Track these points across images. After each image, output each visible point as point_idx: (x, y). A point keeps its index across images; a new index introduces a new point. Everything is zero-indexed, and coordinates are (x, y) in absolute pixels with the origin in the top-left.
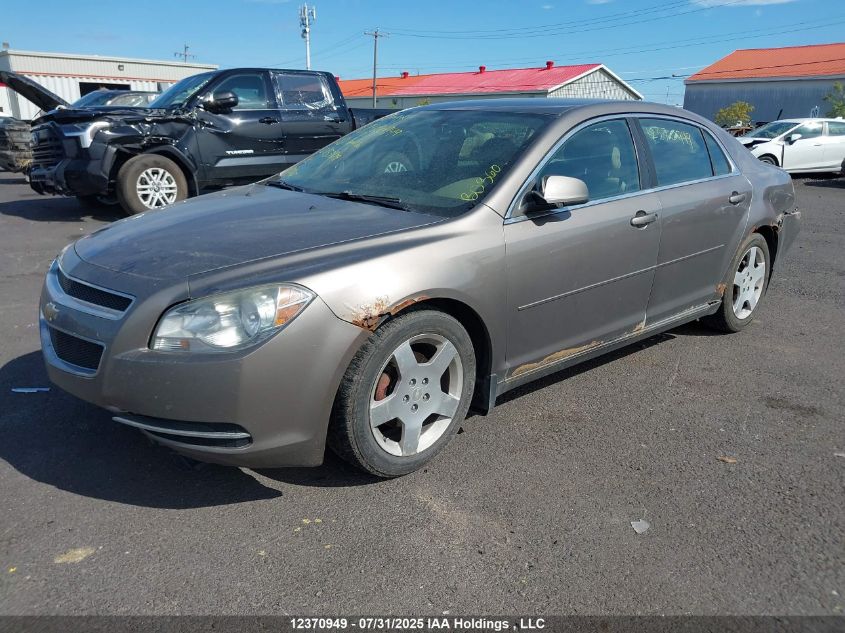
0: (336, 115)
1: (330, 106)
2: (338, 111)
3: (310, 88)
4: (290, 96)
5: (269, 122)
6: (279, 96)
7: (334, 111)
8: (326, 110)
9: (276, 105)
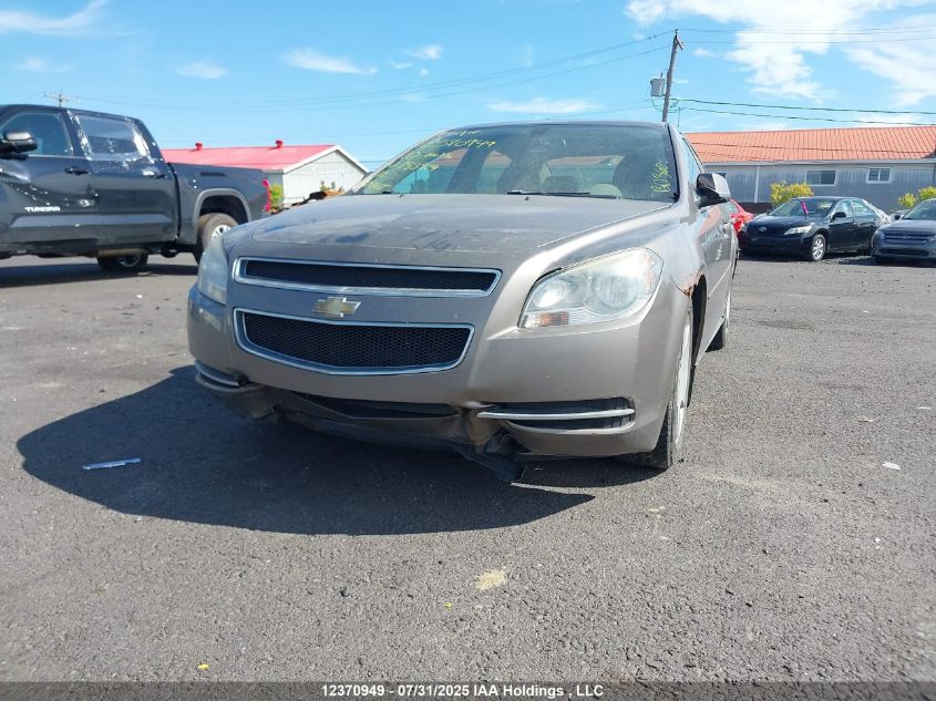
0: (156, 169)
1: (145, 158)
2: (156, 164)
3: (120, 135)
4: (98, 144)
5: (79, 173)
6: (85, 141)
7: (152, 165)
8: (143, 163)
9: (81, 153)
